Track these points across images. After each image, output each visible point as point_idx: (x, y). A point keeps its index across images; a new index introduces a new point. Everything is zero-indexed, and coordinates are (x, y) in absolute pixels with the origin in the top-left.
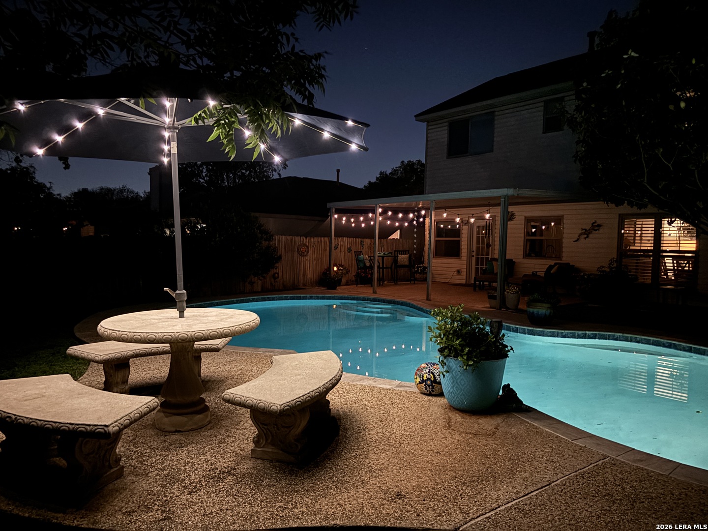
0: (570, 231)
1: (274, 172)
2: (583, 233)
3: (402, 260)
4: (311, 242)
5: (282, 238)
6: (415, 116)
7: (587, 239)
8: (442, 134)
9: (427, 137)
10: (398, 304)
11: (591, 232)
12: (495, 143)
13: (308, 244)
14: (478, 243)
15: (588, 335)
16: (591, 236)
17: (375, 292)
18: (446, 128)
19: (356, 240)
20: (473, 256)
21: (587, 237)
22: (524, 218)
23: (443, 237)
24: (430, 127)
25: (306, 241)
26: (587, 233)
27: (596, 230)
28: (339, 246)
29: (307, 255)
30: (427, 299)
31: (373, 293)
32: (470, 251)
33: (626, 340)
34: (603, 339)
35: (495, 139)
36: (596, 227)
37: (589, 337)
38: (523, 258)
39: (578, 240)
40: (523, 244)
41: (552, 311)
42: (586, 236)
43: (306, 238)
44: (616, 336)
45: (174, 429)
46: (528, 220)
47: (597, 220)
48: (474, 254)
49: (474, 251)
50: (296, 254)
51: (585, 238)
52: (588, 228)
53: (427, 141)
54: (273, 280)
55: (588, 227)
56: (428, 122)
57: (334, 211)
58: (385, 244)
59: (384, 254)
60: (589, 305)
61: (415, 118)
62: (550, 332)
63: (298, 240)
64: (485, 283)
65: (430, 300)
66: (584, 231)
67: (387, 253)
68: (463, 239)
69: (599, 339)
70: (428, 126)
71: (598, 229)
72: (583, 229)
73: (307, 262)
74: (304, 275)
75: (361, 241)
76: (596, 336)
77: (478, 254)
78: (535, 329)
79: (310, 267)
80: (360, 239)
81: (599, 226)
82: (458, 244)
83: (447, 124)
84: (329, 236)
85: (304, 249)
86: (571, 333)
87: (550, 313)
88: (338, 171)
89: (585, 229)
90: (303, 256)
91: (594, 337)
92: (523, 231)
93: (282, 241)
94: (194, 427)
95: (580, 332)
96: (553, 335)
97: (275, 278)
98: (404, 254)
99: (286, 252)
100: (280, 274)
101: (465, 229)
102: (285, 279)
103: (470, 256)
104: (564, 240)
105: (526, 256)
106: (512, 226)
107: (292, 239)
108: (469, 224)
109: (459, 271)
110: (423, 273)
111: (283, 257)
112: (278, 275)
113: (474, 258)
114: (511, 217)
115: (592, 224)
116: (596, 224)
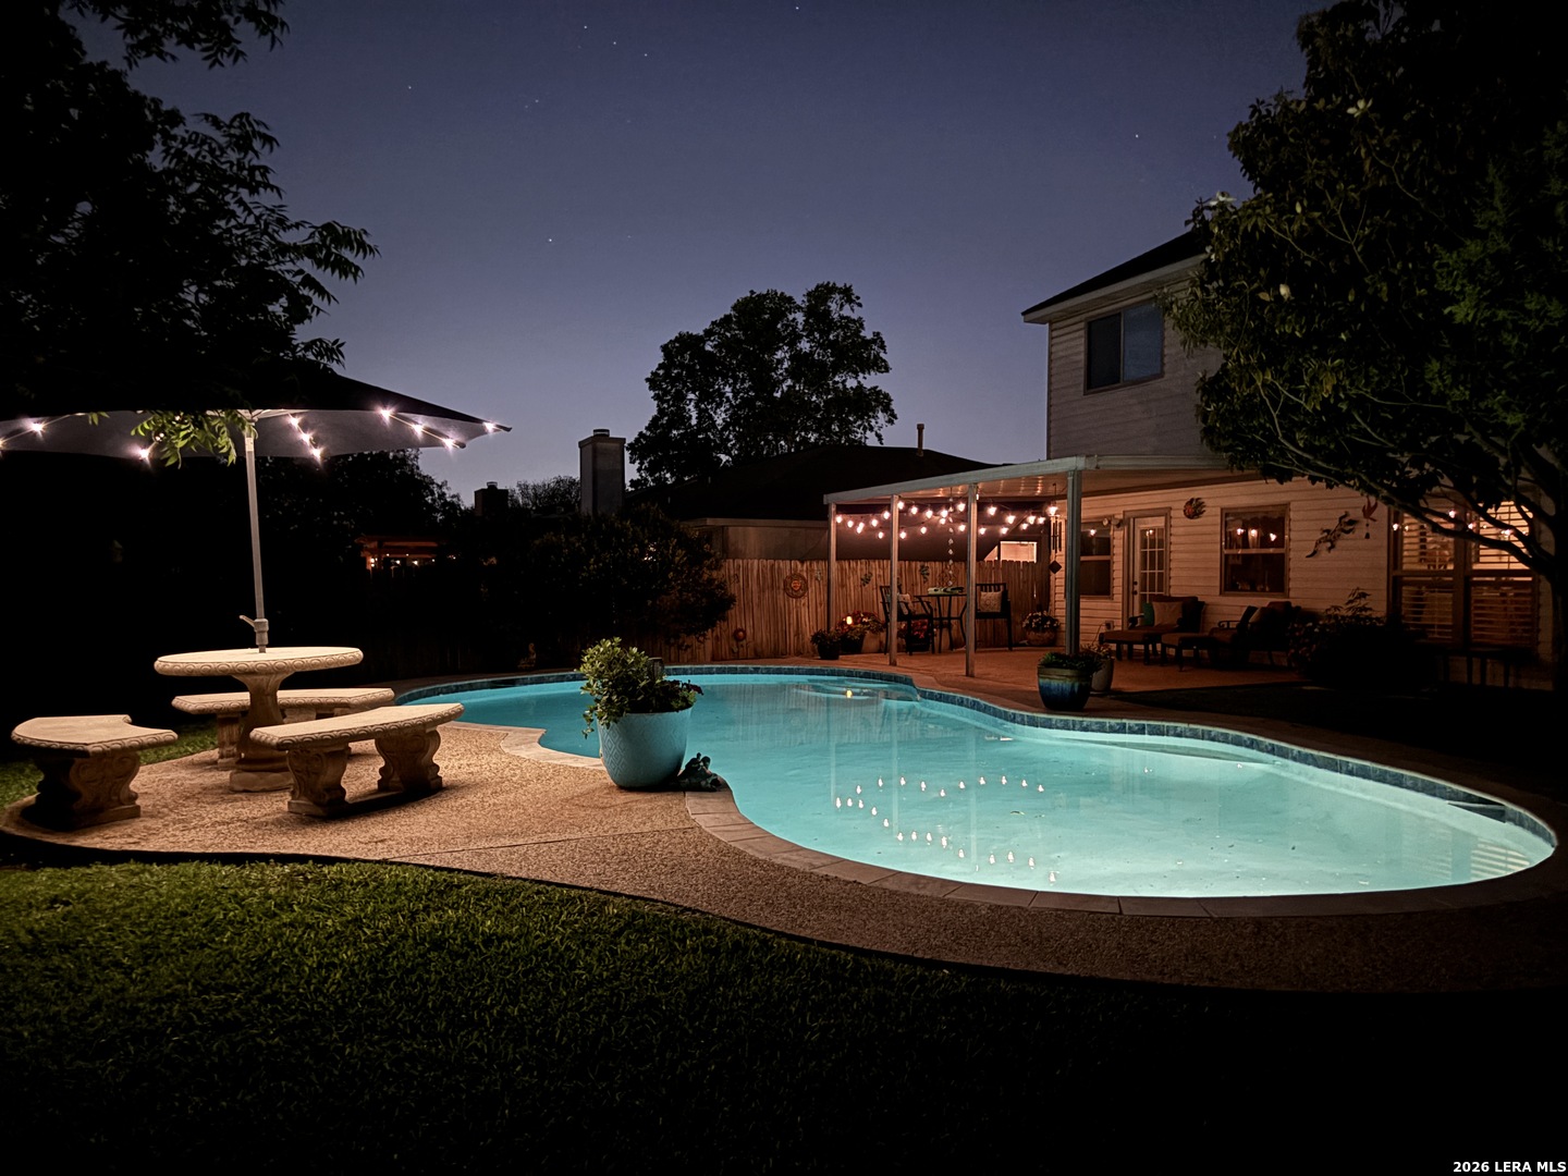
0: (1301, 535)
1: (868, 432)
2: (1324, 538)
3: (988, 602)
4: (813, 570)
5: (752, 564)
6: (1023, 314)
7: (1332, 551)
8: (1076, 345)
9: (1050, 354)
10: (896, 681)
11: (1339, 535)
12: (1166, 360)
13: (805, 575)
14: (1144, 566)
15: (1130, 728)
16: (1339, 543)
17: (893, 664)
18: (1082, 333)
19: (910, 565)
20: (1135, 593)
21: (1333, 547)
22: (1219, 510)
23: (1092, 555)
24: (1055, 334)
25: (802, 568)
26: (1330, 538)
27: (1348, 532)
28: (873, 578)
29: (803, 595)
30: (967, 675)
31: (891, 664)
32: (1129, 581)
33: (1195, 736)
34: (1158, 734)
35: (1166, 351)
36: (1347, 524)
37: (1132, 731)
38: (1221, 594)
39: (1315, 553)
40: (1218, 566)
41: (1077, 685)
42: (1329, 544)
43: (802, 562)
44: (1179, 729)
45: (241, 788)
46: (1228, 515)
47: (1351, 511)
48: (1137, 588)
49: (1136, 583)
50: (781, 596)
51: (1330, 549)
52: (1332, 528)
53: (1050, 361)
54: (735, 643)
55: (1333, 525)
56: (1051, 323)
57: (833, 509)
59: (945, 590)
60: (1305, 688)
61: (1023, 317)
62: (1061, 720)
63: (785, 566)
64: (1135, 647)
65: (972, 676)
66: (1326, 534)
67: (949, 590)
68: (1115, 558)
69: (1150, 734)
70: (1051, 330)
71: (1350, 531)
72: (1324, 531)
73: (804, 611)
74: (797, 634)
75: (922, 567)
76: (1144, 728)
77: (1143, 588)
78: (1035, 715)
79: (807, 617)
80: (919, 564)
81: (1352, 522)
82: (1106, 567)
83: (1082, 325)
84: (827, 558)
85: (796, 584)
86: (1097, 723)
87: (1073, 686)
88: (920, 428)
89: (1328, 531)
90: (796, 597)
91: (1141, 731)
92: (1219, 539)
93: (752, 570)
94: (267, 787)
95: (1113, 722)
96: (1066, 727)
97: (738, 639)
98: (990, 591)
99: (762, 590)
100: (749, 632)
101: (1118, 537)
102: (759, 641)
103: (1129, 593)
104: (1292, 554)
105: (1226, 590)
106: (1199, 529)
107: (773, 566)
108: (1126, 528)
109: (1108, 625)
110: (1044, 630)
111: (756, 600)
112: (745, 632)
113: (1137, 597)
114: (1195, 510)
115: (1341, 519)
116: (1346, 520)
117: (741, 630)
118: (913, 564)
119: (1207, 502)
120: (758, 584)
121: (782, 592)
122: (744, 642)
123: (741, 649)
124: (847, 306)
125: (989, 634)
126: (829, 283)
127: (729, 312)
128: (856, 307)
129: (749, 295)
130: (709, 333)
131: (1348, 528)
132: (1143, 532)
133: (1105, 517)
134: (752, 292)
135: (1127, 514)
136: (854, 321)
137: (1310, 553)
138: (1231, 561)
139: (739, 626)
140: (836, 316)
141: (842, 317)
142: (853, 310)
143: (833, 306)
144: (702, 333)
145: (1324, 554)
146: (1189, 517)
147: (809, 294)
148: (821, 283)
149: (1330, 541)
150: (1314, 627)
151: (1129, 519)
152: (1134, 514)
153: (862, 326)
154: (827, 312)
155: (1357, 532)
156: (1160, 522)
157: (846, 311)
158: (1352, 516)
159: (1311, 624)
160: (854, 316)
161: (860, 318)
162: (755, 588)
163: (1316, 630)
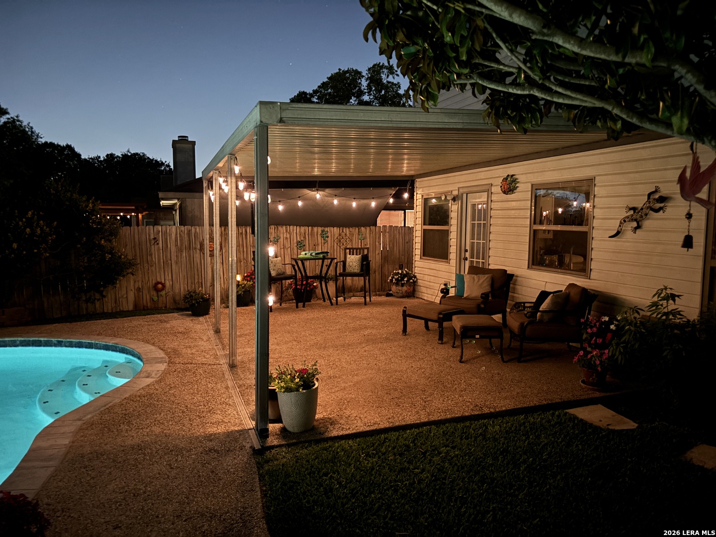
0: (606, 214)
2: (628, 217)
3: (351, 264)
7: (638, 231)
11: (646, 215)
14: (473, 237)
16: (646, 224)
19: (313, 230)
20: (466, 259)
21: (639, 227)
22: (530, 186)
23: (432, 224)
26: (637, 217)
27: (657, 210)
32: (461, 250)
36: (656, 202)
38: (528, 268)
39: (618, 233)
40: (528, 241)
42: (635, 224)
46: (537, 191)
48: (468, 255)
49: (466, 251)
50: (198, 253)
51: (636, 228)
52: (639, 205)
54: (155, 293)
55: (640, 202)
58: (368, 235)
59: (311, 255)
63: (201, 231)
66: (632, 212)
68: (452, 229)
71: (661, 209)
72: (630, 209)
75: (323, 231)
77: (472, 256)
80: (320, 229)
81: (663, 199)
82: (445, 236)
89: (634, 209)
92: (529, 214)
93: (171, 235)
97: (158, 291)
98: (353, 254)
99: (180, 250)
100: (168, 284)
101: (454, 209)
102: (177, 291)
103: (461, 259)
104: (595, 233)
105: (533, 264)
106: (514, 204)
107: (189, 232)
108: (460, 202)
109: (445, 285)
110: (403, 285)
111: (174, 258)
112: (164, 285)
113: (467, 263)
114: (510, 186)
115: (649, 195)
116: (657, 196)
117: (161, 283)
118: (315, 229)
119: (521, 178)
120: (176, 245)
121: (198, 251)
122: (163, 293)
123: (161, 299)
124: (391, 76)
125: (377, 281)
126: (380, 63)
127: (326, 80)
128: (395, 76)
129: (338, 71)
130: (315, 92)
131: (658, 205)
132: (474, 206)
133: (442, 193)
134: (340, 69)
135: (461, 191)
136: (395, 85)
137: (614, 232)
138: (540, 236)
139: (159, 280)
140: (385, 82)
141: (389, 82)
142: (394, 78)
143: (383, 76)
144: (311, 92)
145: (629, 235)
146: (504, 192)
147: (369, 69)
148: (375, 63)
149: (636, 220)
150: (610, 322)
151: (462, 194)
152: (466, 190)
153: (399, 87)
154: (381, 79)
155: (669, 210)
156: (484, 197)
157: (390, 79)
158: (664, 192)
159: (607, 319)
160: (395, 82)
161: (399, 83)
162: (173, 249)
163: (612, 327)
